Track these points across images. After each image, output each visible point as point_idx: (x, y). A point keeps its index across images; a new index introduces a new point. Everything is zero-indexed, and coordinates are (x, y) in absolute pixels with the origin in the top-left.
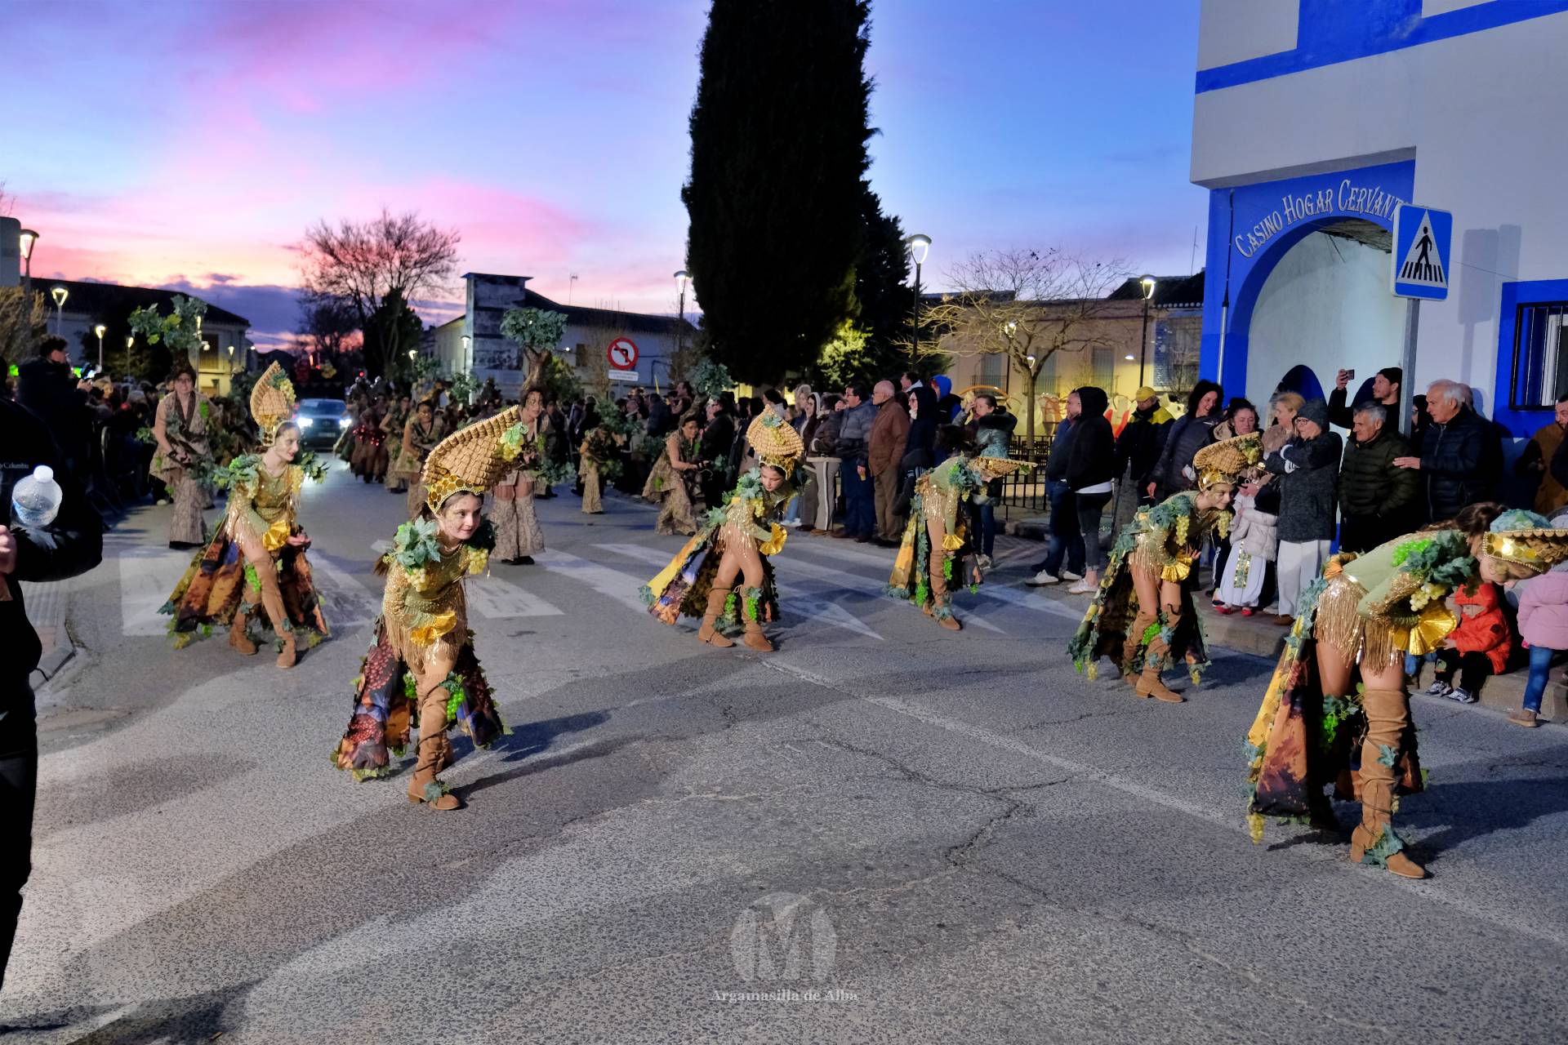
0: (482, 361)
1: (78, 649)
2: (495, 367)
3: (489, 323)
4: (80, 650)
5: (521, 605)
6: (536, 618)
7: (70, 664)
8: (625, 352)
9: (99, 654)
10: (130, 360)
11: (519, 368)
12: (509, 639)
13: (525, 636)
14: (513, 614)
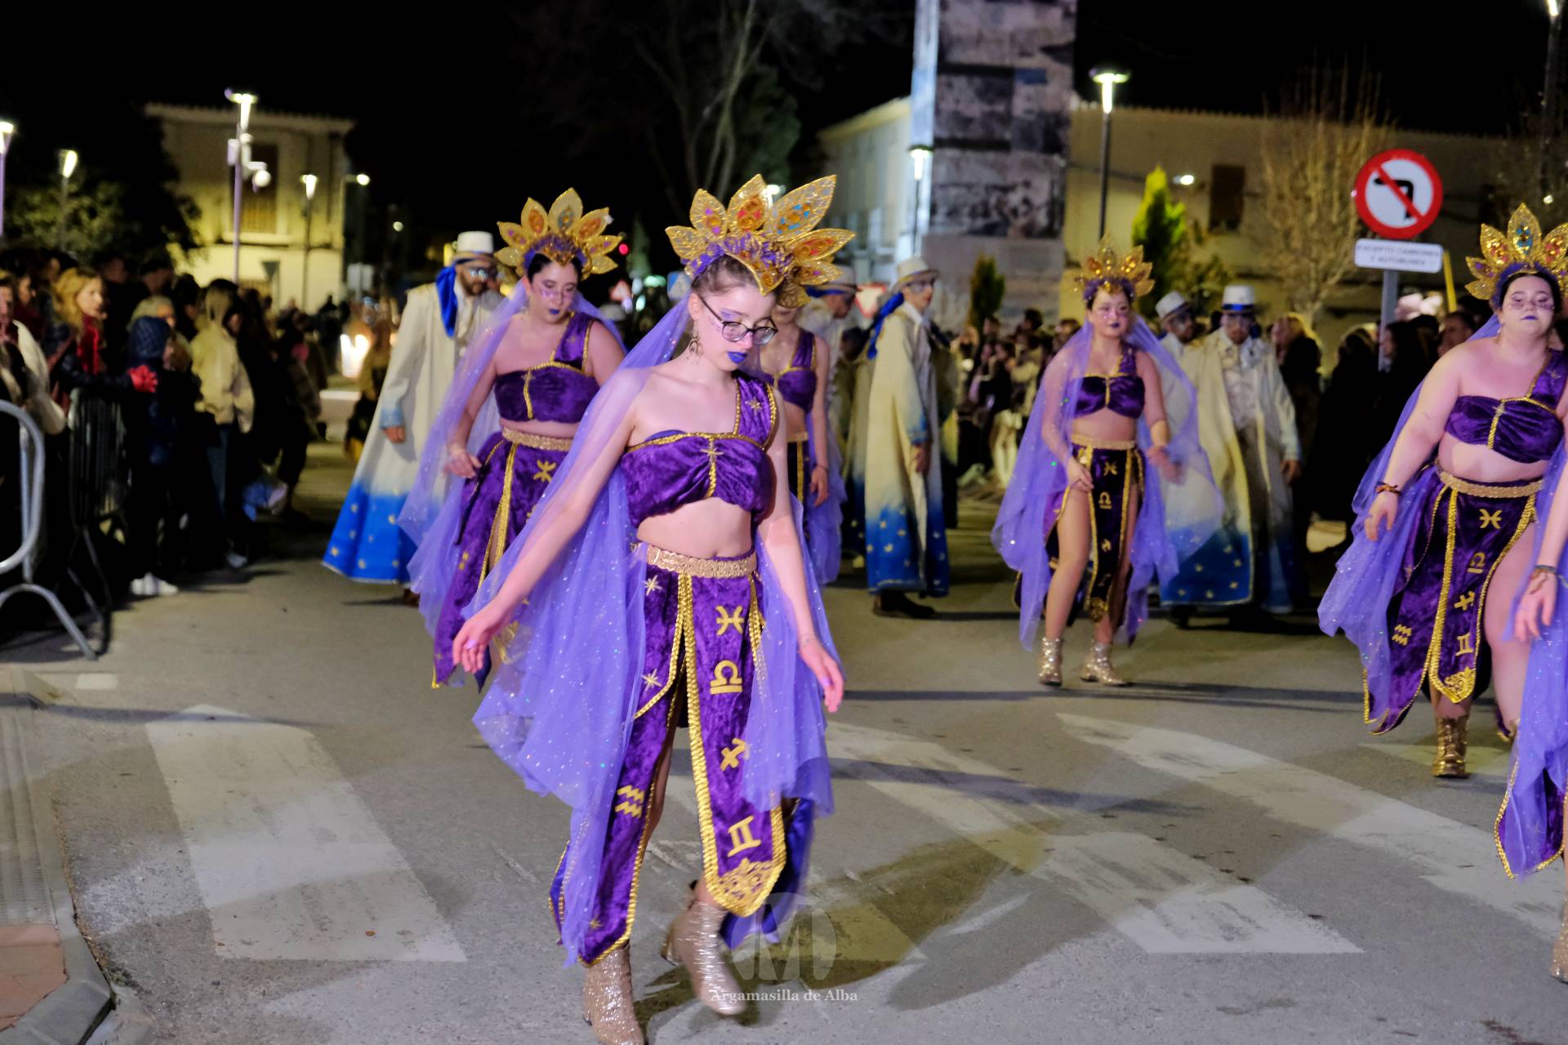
0: (953, 213)
1: (117, 989)
2: (990, 230)
3: (976, 109)
4: (122, 992)
5: (1238, 923)
6: (1287, 959)
7: (106, 1029)
8: (1404, 189)
9: (169, 1006)
10: (69, 207)
11: (1052, 232)
12: (1227, 1019)
13: (1269, 1011)
14: (1220, 946)
